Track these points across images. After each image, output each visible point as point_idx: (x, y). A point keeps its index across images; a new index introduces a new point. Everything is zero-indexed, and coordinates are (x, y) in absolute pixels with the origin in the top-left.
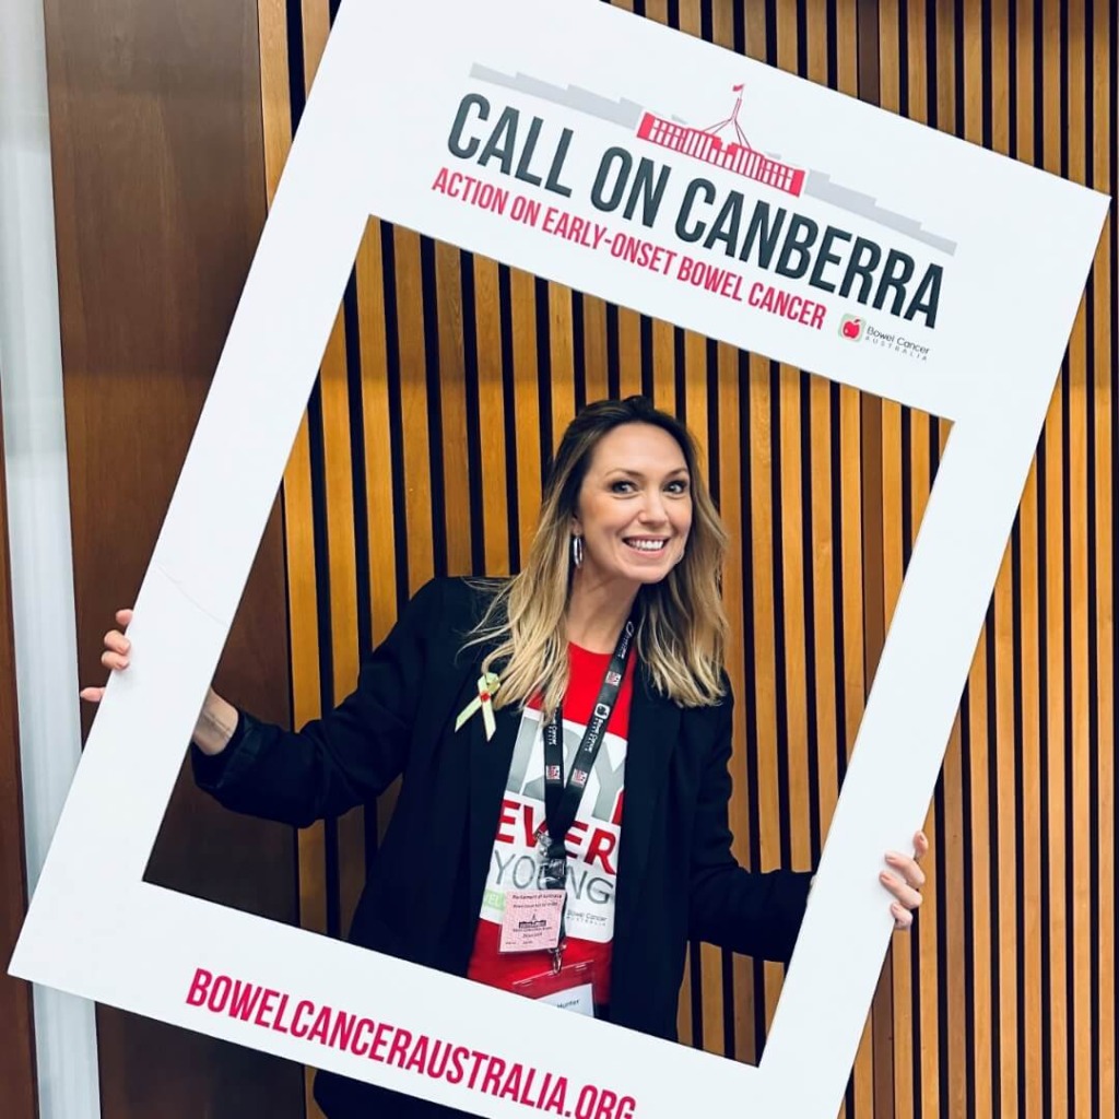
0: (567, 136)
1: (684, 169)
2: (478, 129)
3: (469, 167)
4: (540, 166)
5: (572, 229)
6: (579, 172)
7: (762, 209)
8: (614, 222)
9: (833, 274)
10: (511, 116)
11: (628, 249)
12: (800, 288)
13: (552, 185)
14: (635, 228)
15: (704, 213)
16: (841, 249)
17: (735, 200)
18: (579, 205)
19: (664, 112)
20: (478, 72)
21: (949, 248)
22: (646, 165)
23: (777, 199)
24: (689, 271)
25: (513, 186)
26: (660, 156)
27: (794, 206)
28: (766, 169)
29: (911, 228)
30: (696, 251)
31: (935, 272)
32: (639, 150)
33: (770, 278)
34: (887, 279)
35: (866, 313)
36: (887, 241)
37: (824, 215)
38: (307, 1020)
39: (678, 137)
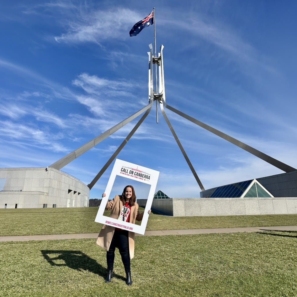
0: (128, 170)
1: (134, 171)
2: (123, 170)
3: (122, 172)
4: (126, 171)
5: (128, 175)
6: (128, 172)
7: (139, 173)
8: (131, 174)
9: (144, 177)
10: (124, 169)
11: (131, 176)
12: (142, 178)
13: (127, 173)
14: (132, 175)
15: (136, 174)
16: (144, 175)
17: (138, 173)
18: (129, 174)
19: (133, 168)
20: (122, 167)
21: (150, 175)
22: (132, 171)
23: (140, 173)
24: (135, 177)
25: (125, 173)
26: (133, 171)
27: (141, 173)
28: (139, 171)
29: (148, 174)
30: (135, 176)
31: (149, 176)
32: (132, 170)
33: (140, 177)
34: (147, 177)
35: (146, 179)
36: (147, 175)
37: (143, 174)
38: (113, 224)
39: (134, 170)
